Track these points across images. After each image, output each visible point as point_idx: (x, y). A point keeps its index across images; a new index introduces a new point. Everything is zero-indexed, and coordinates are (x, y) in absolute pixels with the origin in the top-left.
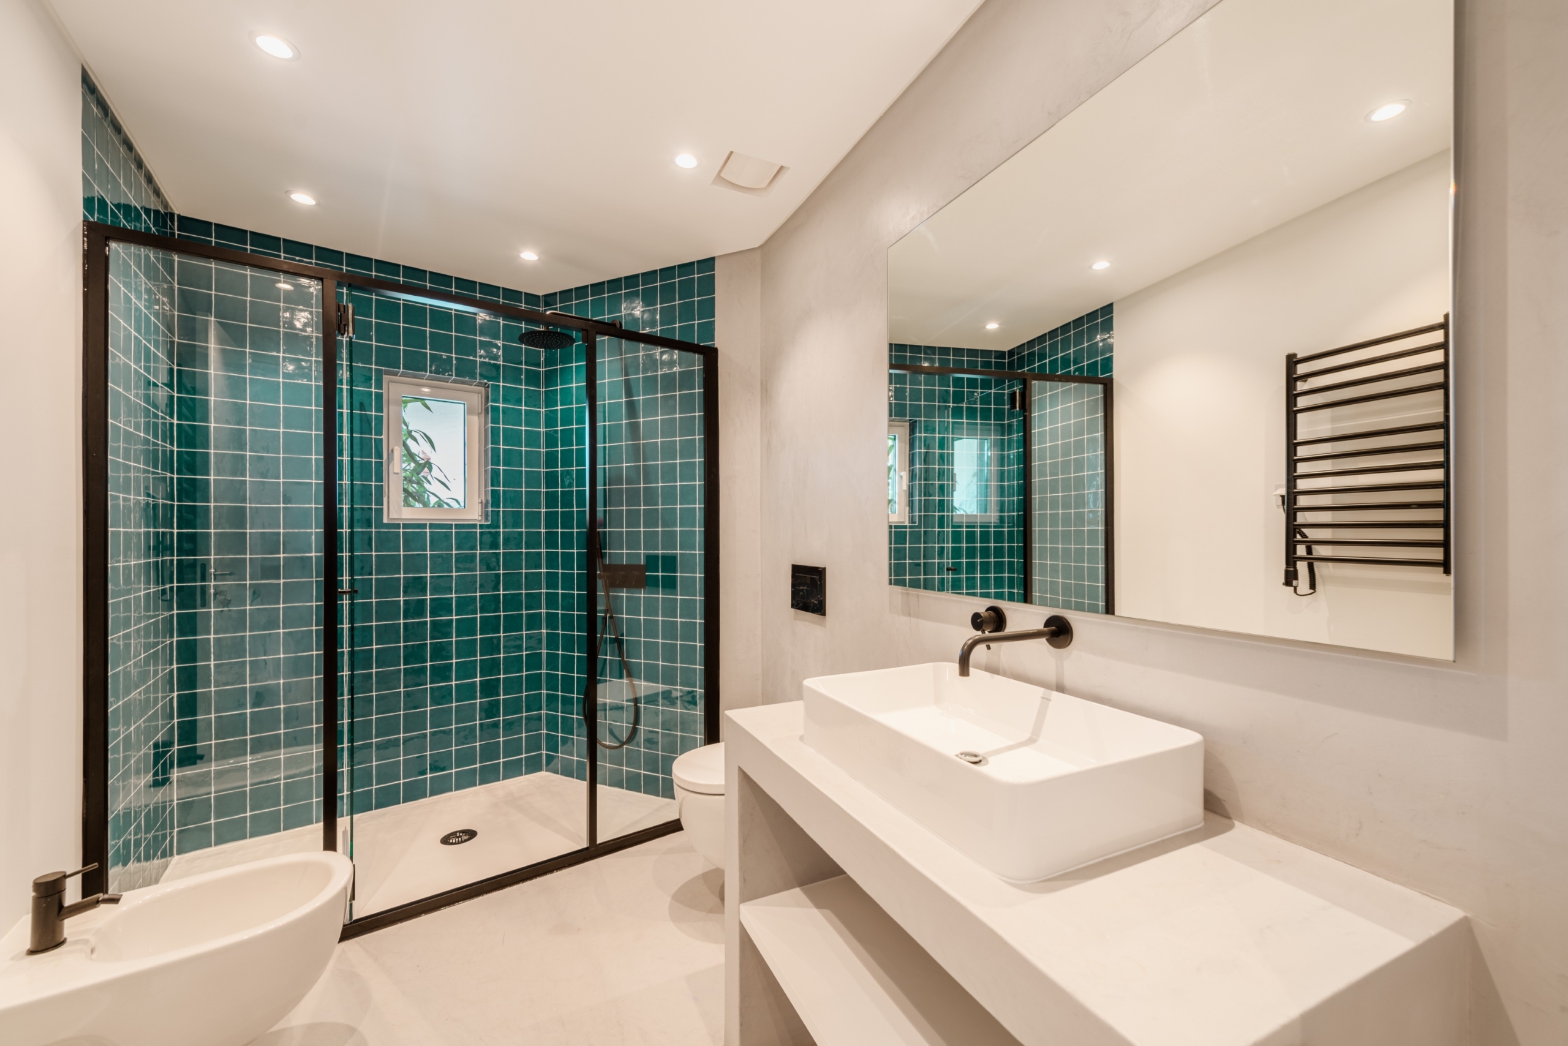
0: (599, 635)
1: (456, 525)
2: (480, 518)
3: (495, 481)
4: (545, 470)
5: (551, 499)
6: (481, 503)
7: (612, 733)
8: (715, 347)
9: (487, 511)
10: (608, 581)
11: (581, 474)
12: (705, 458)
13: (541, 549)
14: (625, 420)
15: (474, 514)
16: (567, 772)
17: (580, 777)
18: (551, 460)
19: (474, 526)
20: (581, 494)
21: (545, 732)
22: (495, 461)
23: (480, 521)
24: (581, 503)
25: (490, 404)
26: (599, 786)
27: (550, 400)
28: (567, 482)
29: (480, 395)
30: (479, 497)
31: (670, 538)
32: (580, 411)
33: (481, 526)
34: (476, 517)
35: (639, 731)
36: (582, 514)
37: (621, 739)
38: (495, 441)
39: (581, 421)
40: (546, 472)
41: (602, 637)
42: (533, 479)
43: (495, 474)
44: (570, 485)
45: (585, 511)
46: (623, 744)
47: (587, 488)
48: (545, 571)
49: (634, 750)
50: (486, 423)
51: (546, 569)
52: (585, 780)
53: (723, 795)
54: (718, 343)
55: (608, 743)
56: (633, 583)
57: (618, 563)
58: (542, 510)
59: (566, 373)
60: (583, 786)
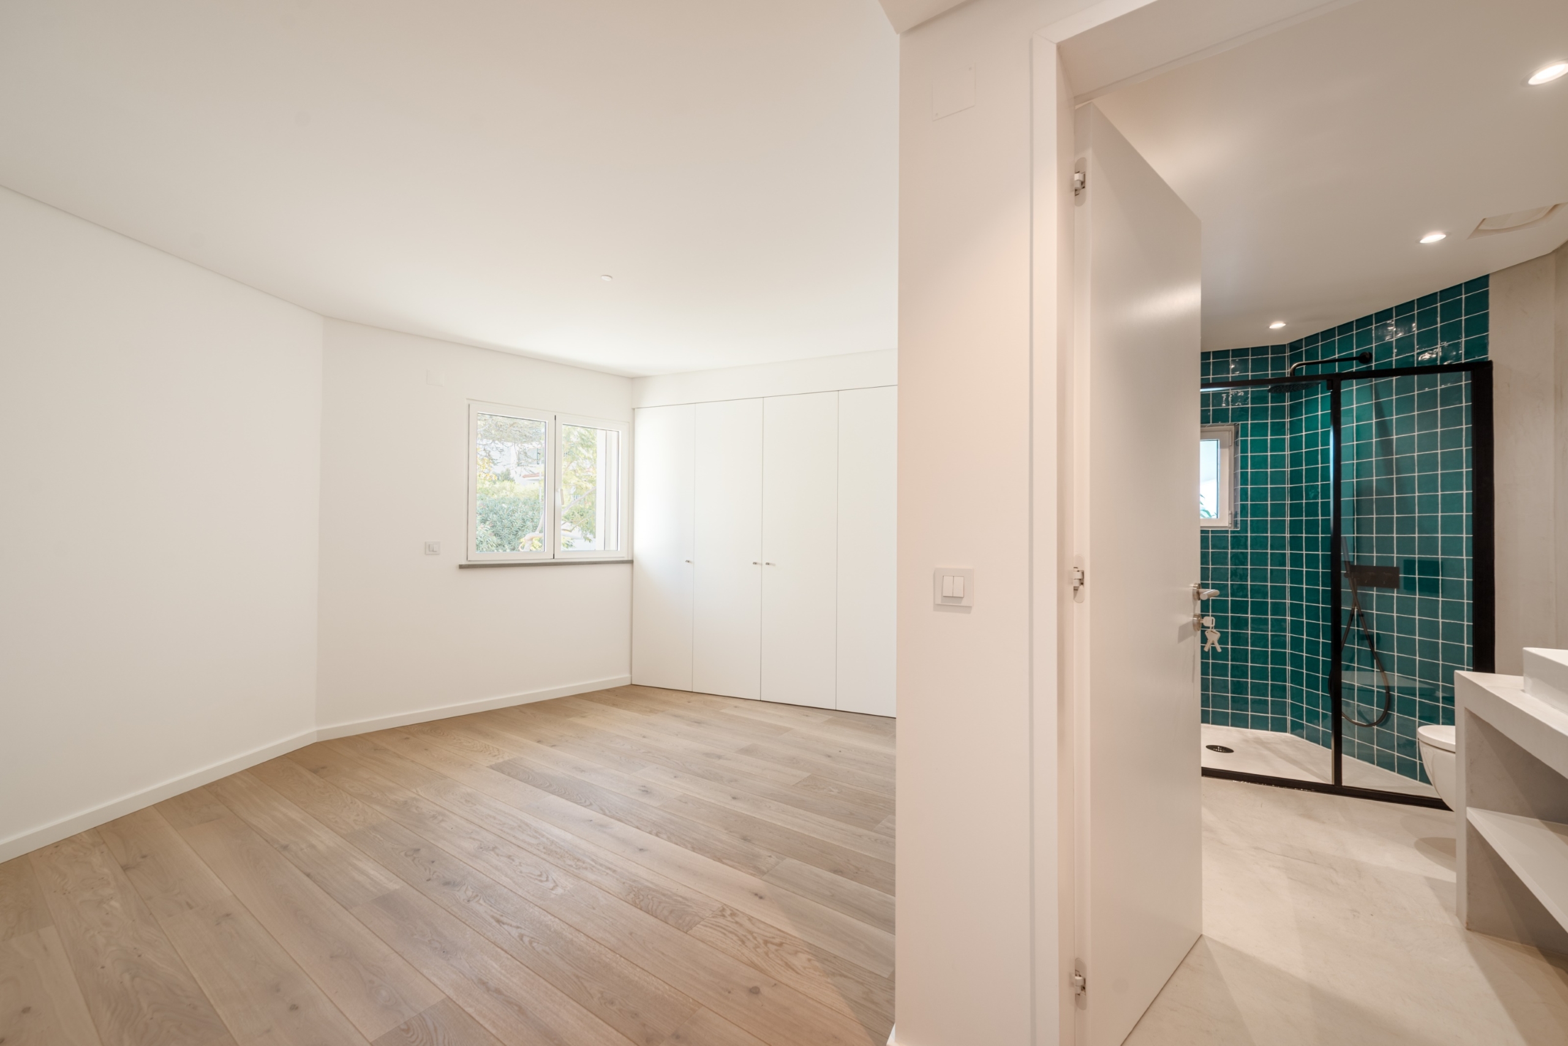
0: (1344, 626)
1: (1212, 531)
2: (1230, 525)
3: (1244, 496)
4: (1289, 486)
5: (1296, 510)
6: (1231, 514)
7: (1360, 714)
8: (1489, 359)
9: (1237, 520)
10: (1355, 580)
11: (1325, 488)
12: (1473, 468)
13: (1285, 550)
14: (1376, 438)
15: (1225, 522)
16: (1313, 738)
17: (1326, 745)
18: (1296, 477)
19: (1227, 532)
20: (1325, 505)
21: (1290, 701)
22: (1244, 481)
23: (1230, 528)
24: (1325, 512)
25: (1240, 439)
26: (1344, 756)
27: (1295, 427)
28: (1312, 495)
29: (1230, 432)
30: (1229, 509)
31: (1429, 545)
32: (1326, 435)
33: (1232, 532)
34: (1227, 525)
35: (1392, 716)
36: (1326, 522)
37: (1368, 718)
38: (1244, 466)
39: (1326, 442)
40: (1290, 487)
41: (1348, 629)
42: (1278, 494)
43: (1244, 492)
44: (1316, 497)
45: (1329, 519)
46: (1371, 724)
47: (1332, 500)
48: (1289, 568)
49: (1386, 732)
50: (1236, 452)
51: (1291, 567)
52: (1330, 748)
53: (1454, 753)
54: (1491, 356)
55: (1356, 721)
56: (1384, 583)
57: (1368, 564)
58: (1286, 518)
59: (1312, 406)
60: (1328, 754)
